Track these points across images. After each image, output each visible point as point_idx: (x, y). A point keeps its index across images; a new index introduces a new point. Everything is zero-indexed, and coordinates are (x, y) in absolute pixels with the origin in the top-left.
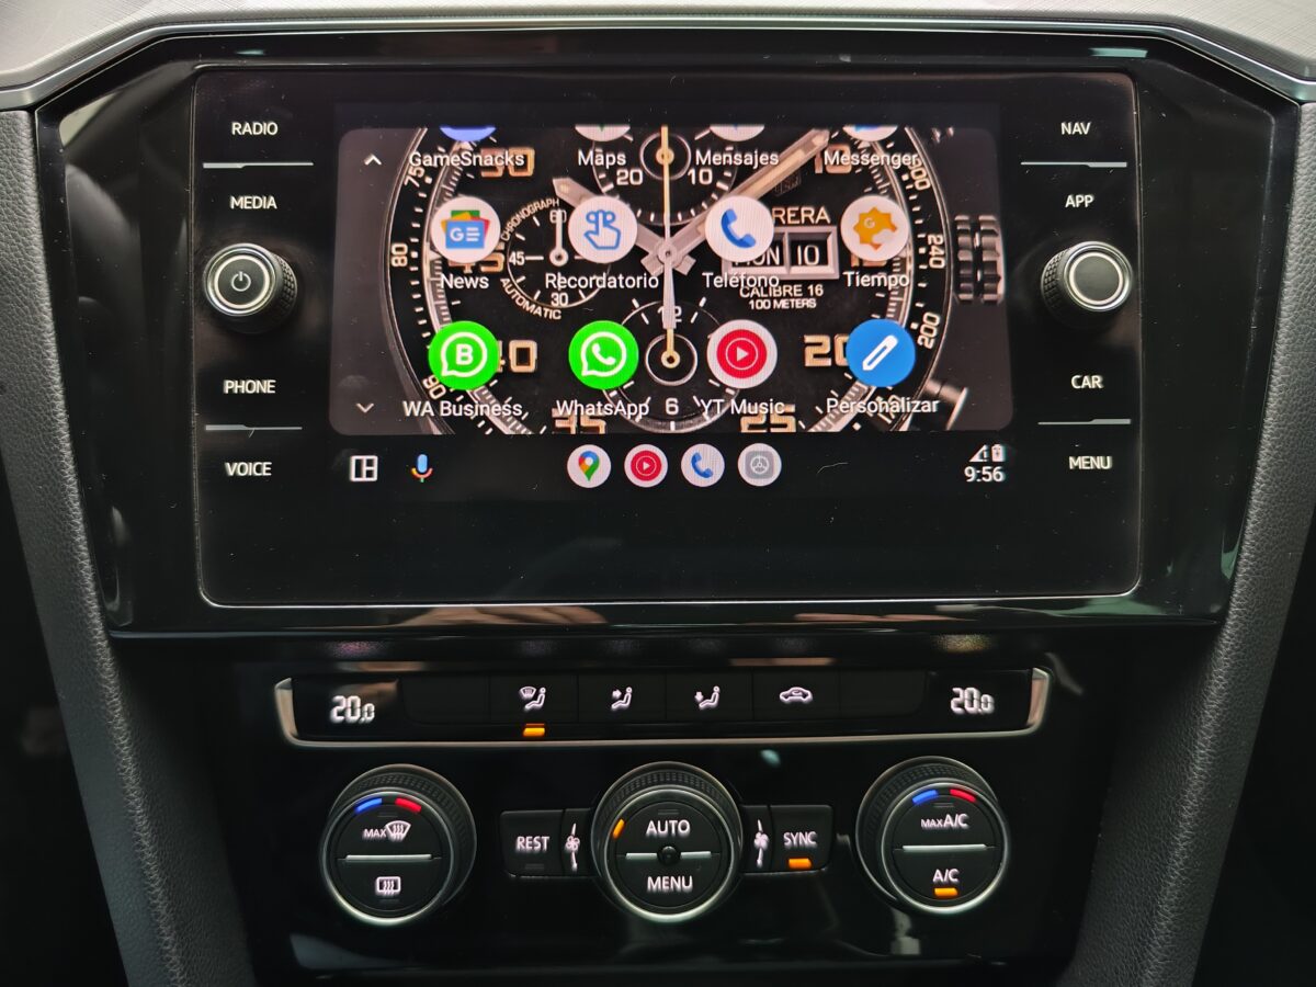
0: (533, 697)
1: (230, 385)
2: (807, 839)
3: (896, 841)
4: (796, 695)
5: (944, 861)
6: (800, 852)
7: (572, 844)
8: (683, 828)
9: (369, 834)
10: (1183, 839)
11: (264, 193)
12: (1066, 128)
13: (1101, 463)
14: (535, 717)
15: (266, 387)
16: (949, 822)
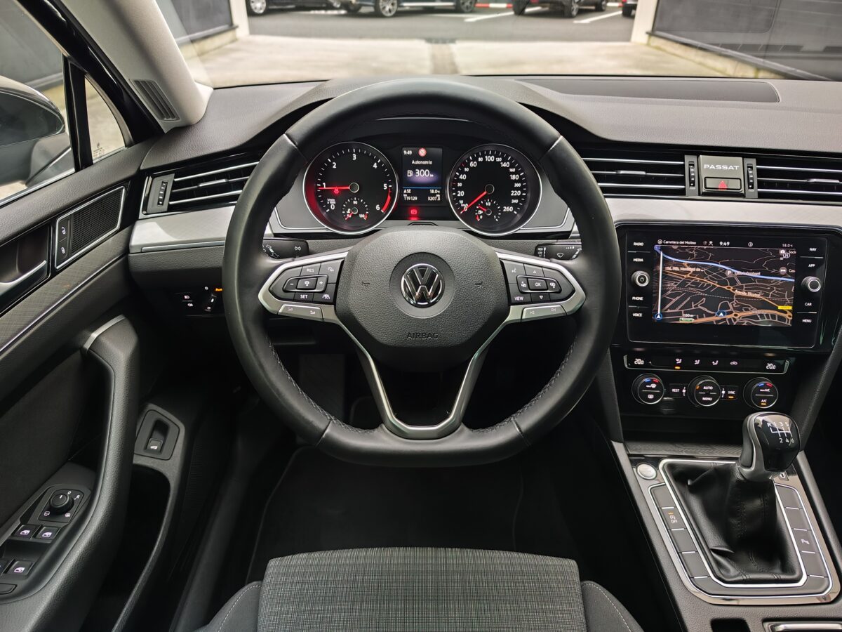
0: (679, 361)
1: (634, 298)
2: (733, 393)
3: (755, 393)
4: (734, 363)
5: (764, 398)
6: (731, 395)
7: (684, 391)
8: (711, 388)
9: (648, 386)
10: (816, 396)
11: (641, 258)
12: (811, 249)
13: (809, 321)
14: (678, 365)
15: (641, 299)
16: (766, 390)
